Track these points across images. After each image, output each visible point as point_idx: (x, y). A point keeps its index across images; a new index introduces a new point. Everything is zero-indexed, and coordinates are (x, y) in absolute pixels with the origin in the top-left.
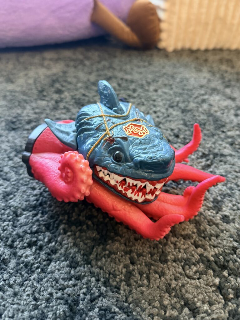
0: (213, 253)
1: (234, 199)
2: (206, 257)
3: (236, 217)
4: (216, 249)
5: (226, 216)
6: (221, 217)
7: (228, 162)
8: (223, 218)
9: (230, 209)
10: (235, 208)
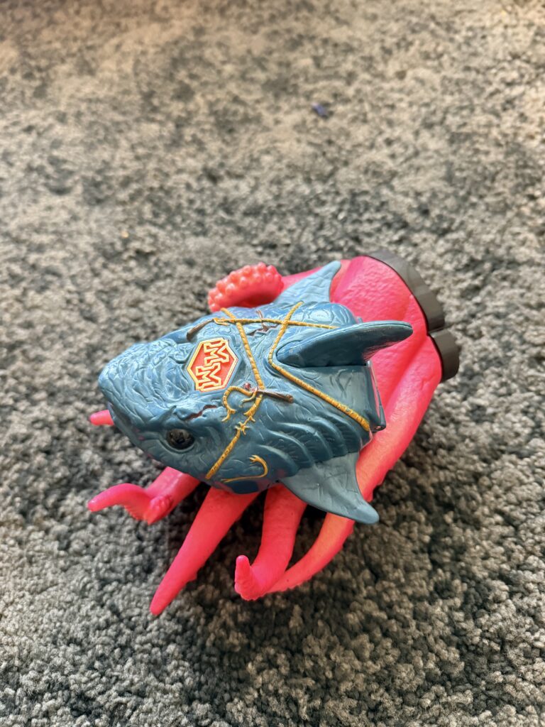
0: (435, 480)
1: (506, 372)
2: (420, 487)
3: (500, 409)
4: (441, 473)
5: (479, 407)
6: (470, 408)
7: (520, 282)
8: (472, 411)
9: (492, 393)
10: (503, 390)
